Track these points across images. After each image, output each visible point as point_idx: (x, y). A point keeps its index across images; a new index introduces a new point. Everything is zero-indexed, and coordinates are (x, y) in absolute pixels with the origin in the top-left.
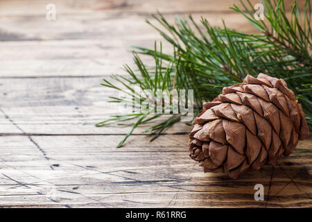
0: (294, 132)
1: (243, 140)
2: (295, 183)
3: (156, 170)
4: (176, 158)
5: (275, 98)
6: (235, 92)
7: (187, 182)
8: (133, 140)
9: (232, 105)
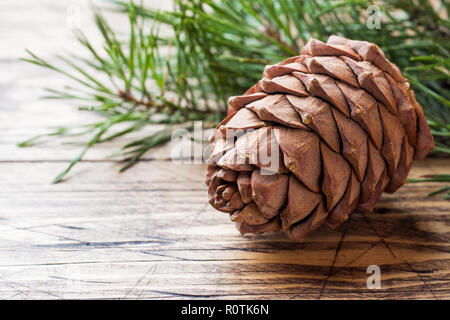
0: (407, 144)
1: (317, 164)
2: (387, 245)
3: (122, 222)
4: (163, 202)
5: (369, 78)
6: (290, 73)
7: (178, 245)
8: (86, 171)
9: (289, 97)
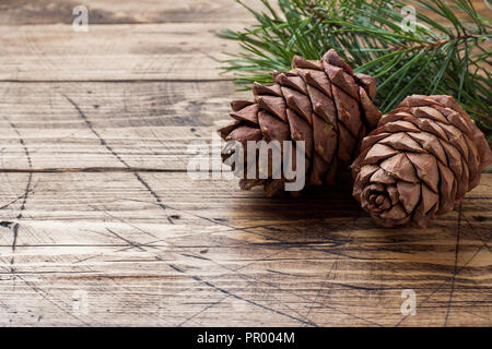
2: (489, 248)
7: (347, 245)
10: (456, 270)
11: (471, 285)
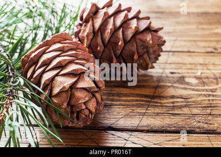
10: (153, 97)
11: (159, 105)
